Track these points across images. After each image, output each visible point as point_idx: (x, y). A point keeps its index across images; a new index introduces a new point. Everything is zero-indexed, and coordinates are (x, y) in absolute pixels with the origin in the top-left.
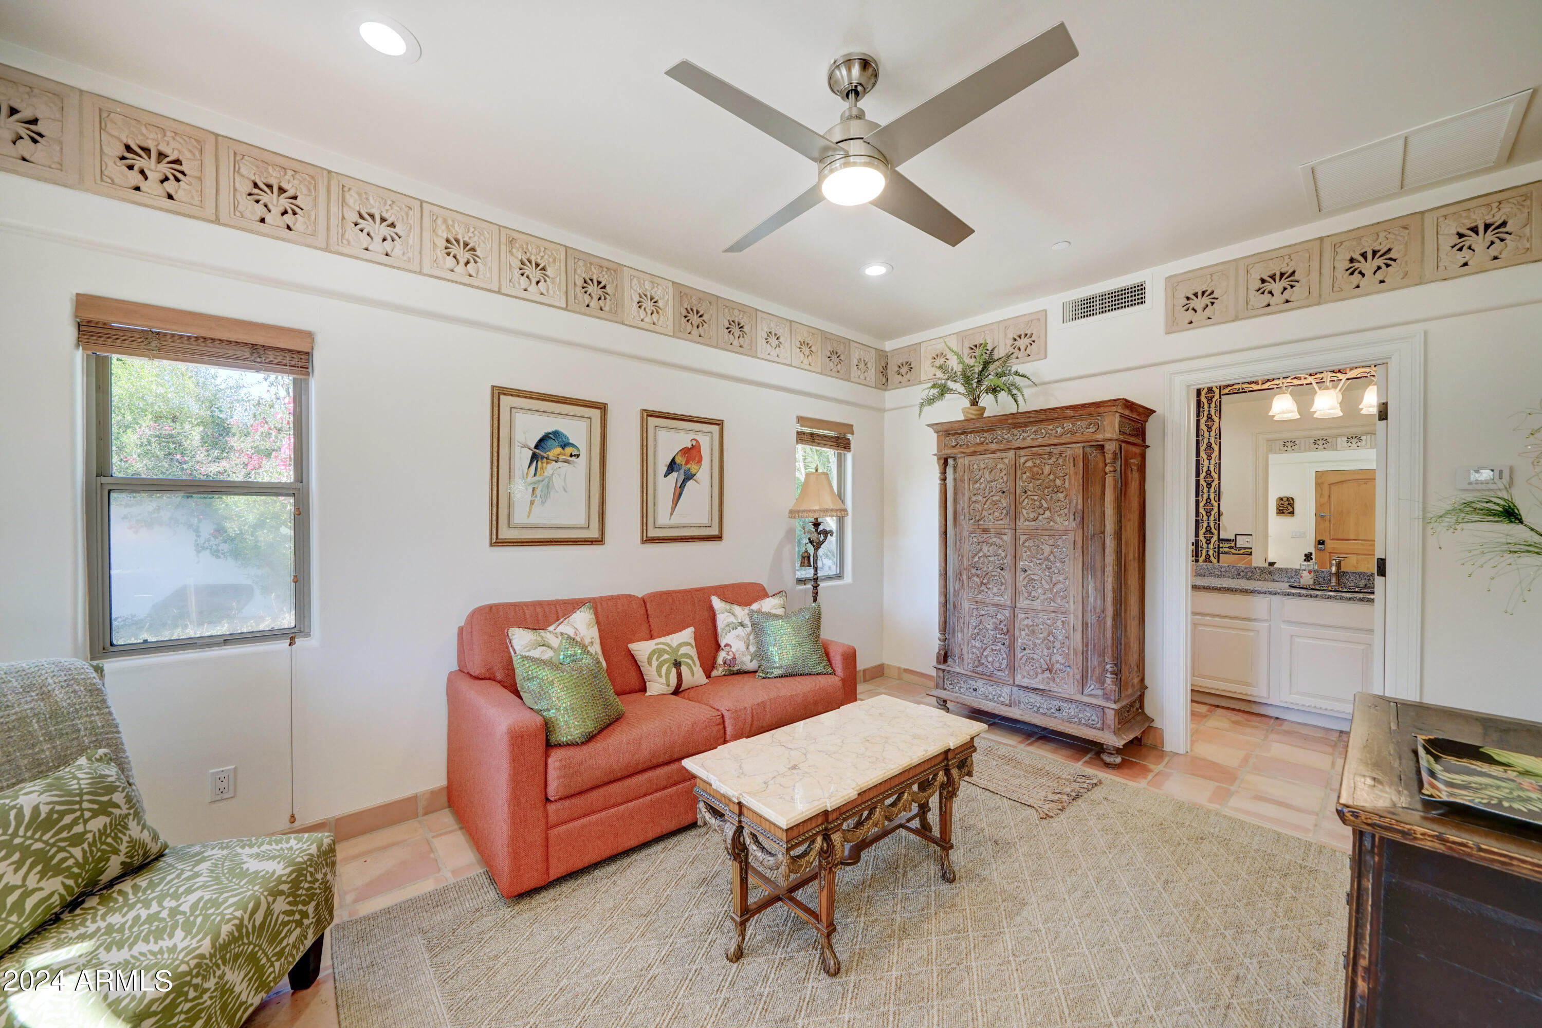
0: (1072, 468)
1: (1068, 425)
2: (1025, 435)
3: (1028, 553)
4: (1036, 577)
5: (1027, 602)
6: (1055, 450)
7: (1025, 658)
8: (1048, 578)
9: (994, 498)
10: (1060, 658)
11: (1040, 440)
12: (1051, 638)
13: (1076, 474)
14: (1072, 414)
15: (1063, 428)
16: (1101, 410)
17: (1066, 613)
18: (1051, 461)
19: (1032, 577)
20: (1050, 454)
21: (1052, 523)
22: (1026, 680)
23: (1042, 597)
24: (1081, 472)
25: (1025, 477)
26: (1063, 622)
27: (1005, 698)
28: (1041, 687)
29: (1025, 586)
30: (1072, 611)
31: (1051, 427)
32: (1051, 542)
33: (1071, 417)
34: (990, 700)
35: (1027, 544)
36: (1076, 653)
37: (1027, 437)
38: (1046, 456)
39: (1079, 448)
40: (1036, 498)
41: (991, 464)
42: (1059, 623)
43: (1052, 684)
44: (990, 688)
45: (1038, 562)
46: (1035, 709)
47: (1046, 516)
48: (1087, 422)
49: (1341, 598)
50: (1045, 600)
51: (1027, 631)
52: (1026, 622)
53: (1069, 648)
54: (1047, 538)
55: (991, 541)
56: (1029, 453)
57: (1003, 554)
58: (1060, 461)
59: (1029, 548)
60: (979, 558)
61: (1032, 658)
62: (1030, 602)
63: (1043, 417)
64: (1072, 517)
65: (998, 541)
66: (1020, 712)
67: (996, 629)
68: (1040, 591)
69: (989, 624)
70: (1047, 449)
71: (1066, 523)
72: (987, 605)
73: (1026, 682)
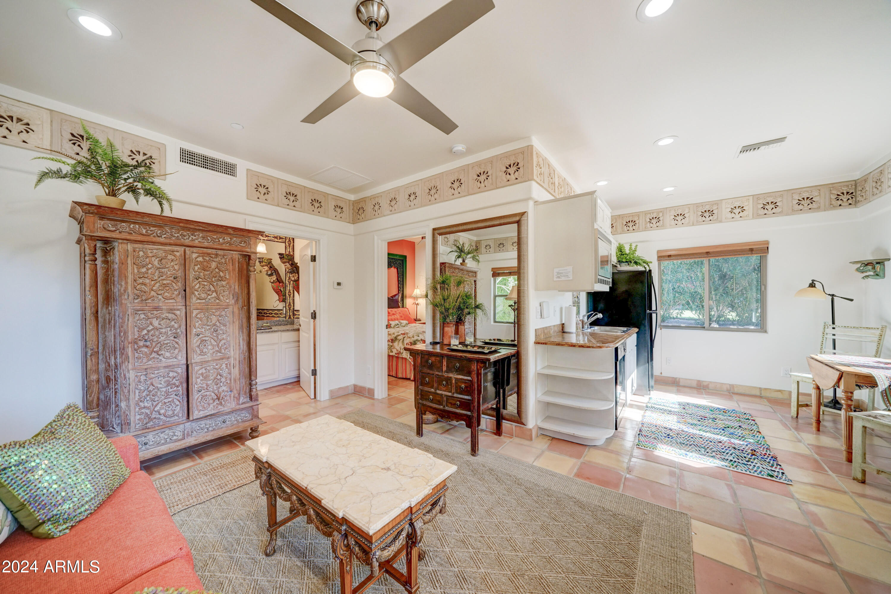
0: (231, 267)
1: (227, 239)
2: (194, 238)
3: (200, 322)
4: (207, 339)
5: (201, 357)
6: (220, 252)
7: (200, 398)
8: (215, 338)
9: (165, 282)
10: (224, 388)
11: (206, 244)
12: (219, 377)
13: (234, 270)
14: (232, 232)
15: (224, 239)
16: (250, 235)
17: (228, 358)
18: (217, 260)
19: (204, 338)
20: (217, 255)
21: (217, 301)
22: (202, 412)
23: (211, 352)
24: (237, 269)
25: (196, 268)
26: (226, 364)
27: (179, 434)
28: (213, 412)
29: (198, 346)
30: (232, 356)
31: (215, 237)
32: (217, 313)
33: (230, 234)
34: (163, 444)
35: (198, 316)
36: (235, 380)
37: (198, 239)
38: (213, 256)
39: (235, 254)
40: (206, 283)
41: (161, 254)
42: (224, 366)
43: (220, 407)
44: (162, 435)
45: (208, 327)
46: (206, 430)
47: (213, 296)
48: (240, 239)
49: (266, 332)
50: (214, 352)
51: (201, 378)
52: (200, 372)
53: (230, 380)
54: (214, 310)
55: (164, 316)
56: (201, 252)
57: (176, 326)
58: (223, 260)
59: (201, 319)
60: (148, 331)
61: (206, 395)
62: (203, 357)
63: (211, 228)
64: (231, 297)
65: (170, 316)
66: (194, 439)
67: (168, 384)
68: (210, 347)
69: (160, 383)
70: (214, 251)
71: (228, 301)
72: (158, 368)
73: (202, 414)
